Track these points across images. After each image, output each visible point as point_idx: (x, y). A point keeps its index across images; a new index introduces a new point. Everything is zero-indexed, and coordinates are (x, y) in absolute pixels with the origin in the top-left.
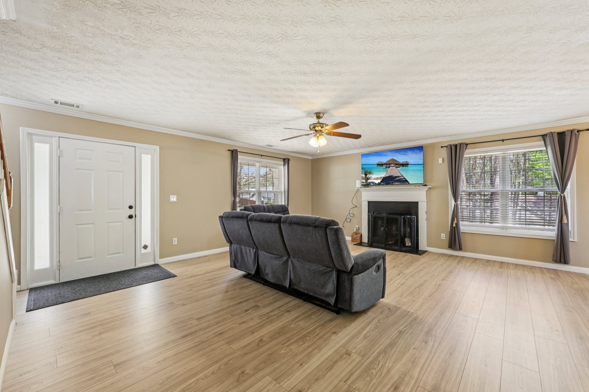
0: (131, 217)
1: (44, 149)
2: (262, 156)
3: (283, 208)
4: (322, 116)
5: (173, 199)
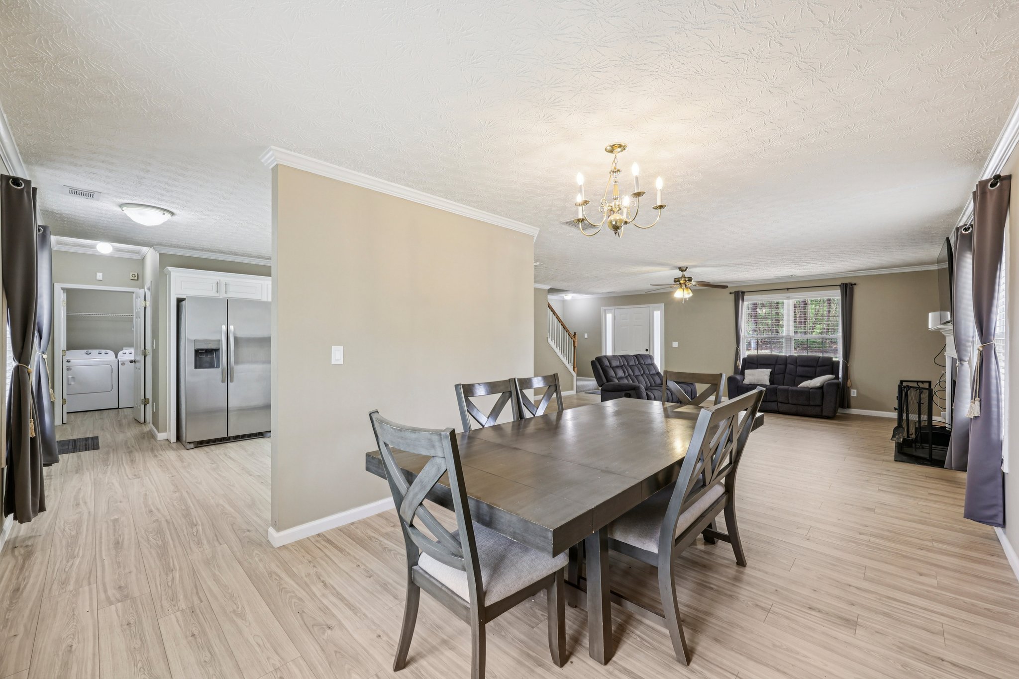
1: (609, 317)
2: (788, 289)
3: (818, 362)
4: (686, 270)
5: (675, 344)
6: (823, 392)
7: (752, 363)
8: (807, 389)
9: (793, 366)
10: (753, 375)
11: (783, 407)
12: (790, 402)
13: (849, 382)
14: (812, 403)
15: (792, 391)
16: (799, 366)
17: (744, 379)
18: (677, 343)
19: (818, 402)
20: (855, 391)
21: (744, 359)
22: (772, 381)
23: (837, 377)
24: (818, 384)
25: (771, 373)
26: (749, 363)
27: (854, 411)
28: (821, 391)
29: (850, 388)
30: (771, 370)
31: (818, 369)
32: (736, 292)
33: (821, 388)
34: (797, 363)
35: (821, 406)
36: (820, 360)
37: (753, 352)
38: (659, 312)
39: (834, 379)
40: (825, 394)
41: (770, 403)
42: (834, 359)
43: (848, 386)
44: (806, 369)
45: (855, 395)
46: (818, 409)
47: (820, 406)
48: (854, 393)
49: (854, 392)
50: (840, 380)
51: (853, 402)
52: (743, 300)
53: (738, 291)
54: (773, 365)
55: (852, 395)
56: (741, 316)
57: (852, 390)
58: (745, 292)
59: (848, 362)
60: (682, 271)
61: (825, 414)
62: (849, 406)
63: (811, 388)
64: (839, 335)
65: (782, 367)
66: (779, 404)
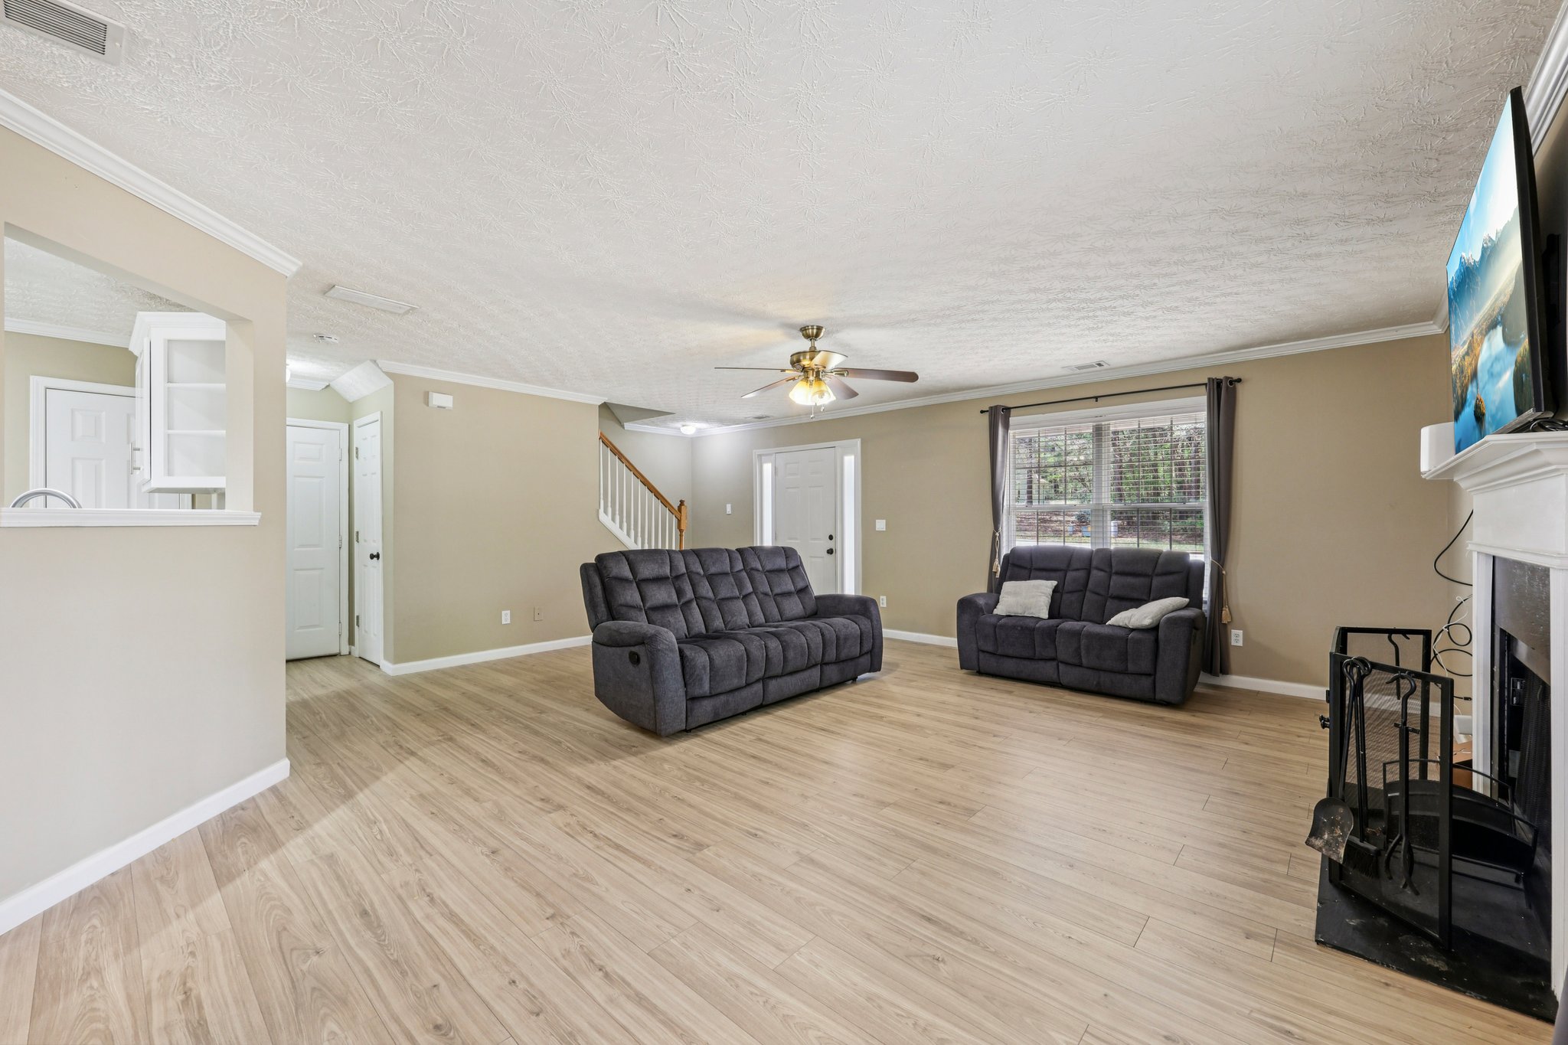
0: (830, 552)
1: (768, 468)
2: (1096, 398)
3: (1156, 563)
4: (817, 335)
5: (881, 525)
6: (1157, 640)
7: (1020, 566)
8: (1122, 633)
9: (1102, 573)
10: (1015, 594)
11: (1069, 674)
12: (1084, 661)
13: (1225, 612)
14: (1131, 667)
15: (1091, 636)
16: (1117, 573)
17: (997, 602)
18: (884, 521)
19: (1145, 665)
20: (1240, 632)
21: (1007, 557)
22: (1054, 611)
23: (1197, 602)
24: (1147, 622)
25: (1055, 590)
26: (1014, 565)
27: (1236, 681)
28: (1150, 637)
29: (1229, 627)
30: (1055, 583)
31: (1156, 581)
32: (991, 408)
33: (1154, 629)
34: (1111, 566)
35: (1152, 674)
36: (1161, 561)
37: (1026, 543)
38: (852, 457)
39: (1187, 607)
40: (1161, 644)
41: (1042, 664)
42: (1192, 558)
43: (1224, 621)
44: (1130, 580)
45: (1240, 644)
46: (1146, 682)
47: (1150, 675)
48: (1236, 638)
49: (1237, 636)
50: (1206, 608)
51: (1234, 660)
52: (1007, 427)
53: (996, 407)
54: (1061, 570)
55: (1233, 643)
56: (1003, 462)
57: (1234, 632)
58: (1010, 409)
59: (1223, 565)
60: (807, 337)
61: (1160, 696)
62: (1225, 670)
63: (1133, 630)
64: (1205, 503)
65: (1081, 574)
66: (1062, 667)
